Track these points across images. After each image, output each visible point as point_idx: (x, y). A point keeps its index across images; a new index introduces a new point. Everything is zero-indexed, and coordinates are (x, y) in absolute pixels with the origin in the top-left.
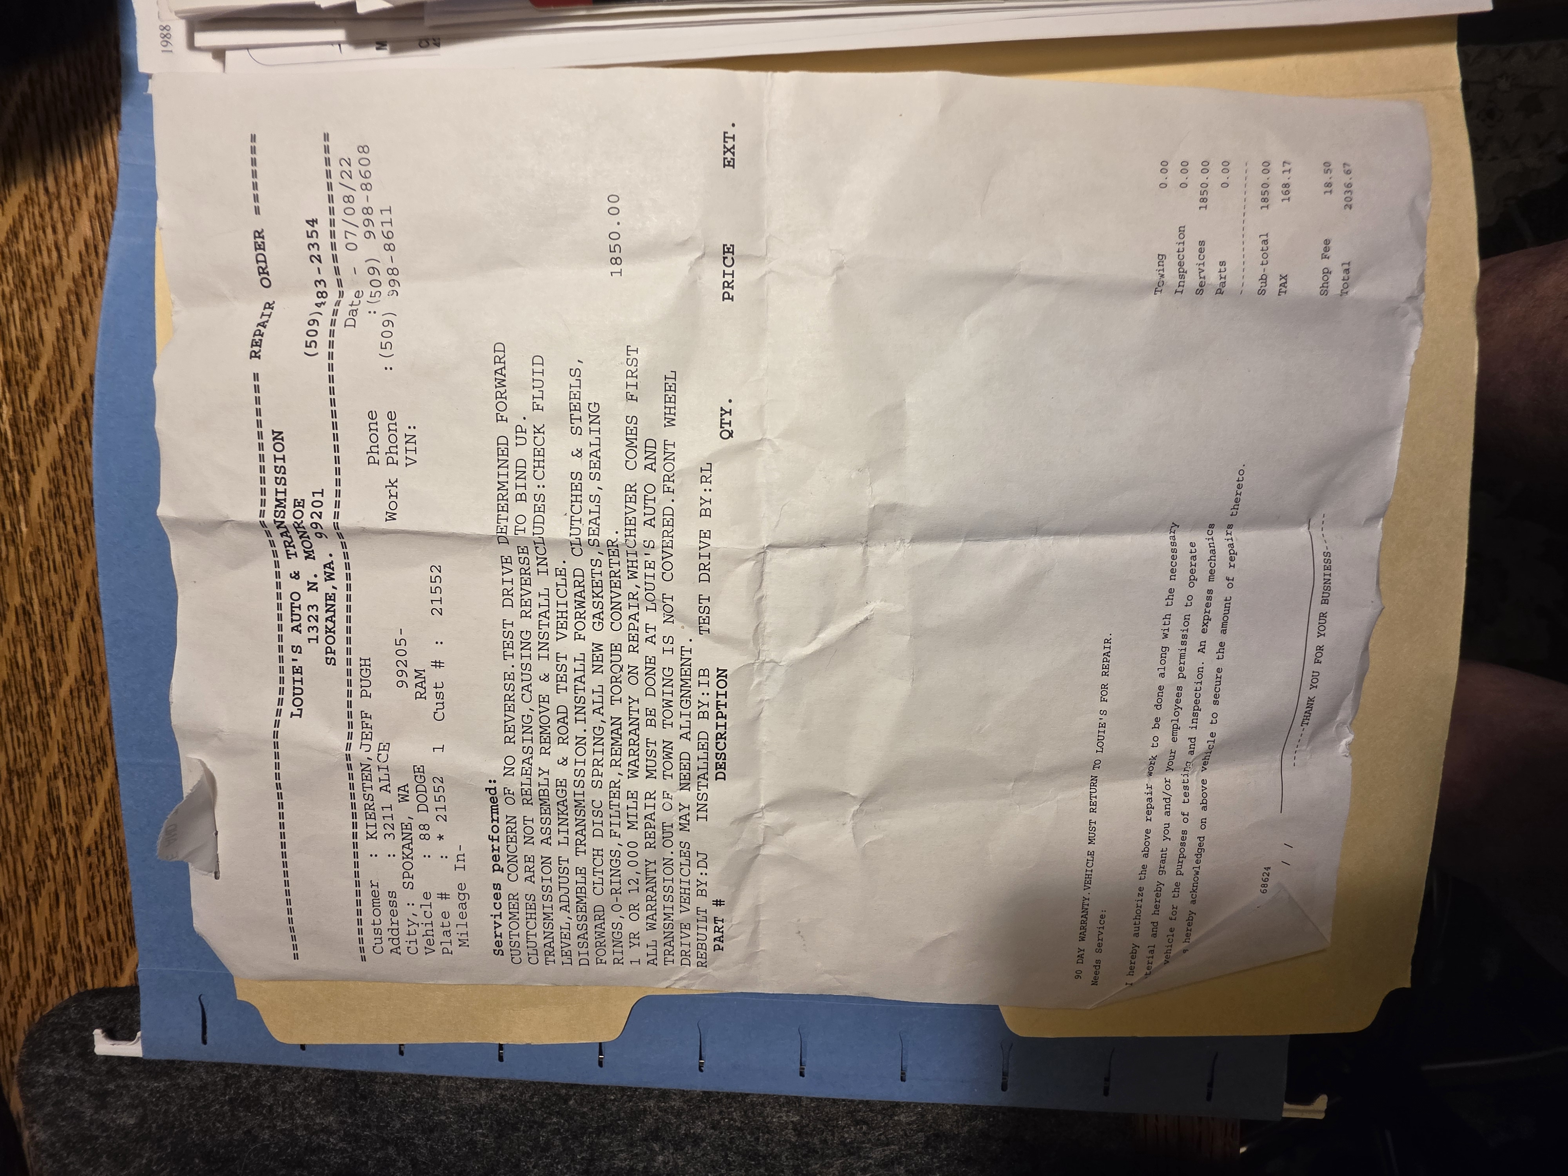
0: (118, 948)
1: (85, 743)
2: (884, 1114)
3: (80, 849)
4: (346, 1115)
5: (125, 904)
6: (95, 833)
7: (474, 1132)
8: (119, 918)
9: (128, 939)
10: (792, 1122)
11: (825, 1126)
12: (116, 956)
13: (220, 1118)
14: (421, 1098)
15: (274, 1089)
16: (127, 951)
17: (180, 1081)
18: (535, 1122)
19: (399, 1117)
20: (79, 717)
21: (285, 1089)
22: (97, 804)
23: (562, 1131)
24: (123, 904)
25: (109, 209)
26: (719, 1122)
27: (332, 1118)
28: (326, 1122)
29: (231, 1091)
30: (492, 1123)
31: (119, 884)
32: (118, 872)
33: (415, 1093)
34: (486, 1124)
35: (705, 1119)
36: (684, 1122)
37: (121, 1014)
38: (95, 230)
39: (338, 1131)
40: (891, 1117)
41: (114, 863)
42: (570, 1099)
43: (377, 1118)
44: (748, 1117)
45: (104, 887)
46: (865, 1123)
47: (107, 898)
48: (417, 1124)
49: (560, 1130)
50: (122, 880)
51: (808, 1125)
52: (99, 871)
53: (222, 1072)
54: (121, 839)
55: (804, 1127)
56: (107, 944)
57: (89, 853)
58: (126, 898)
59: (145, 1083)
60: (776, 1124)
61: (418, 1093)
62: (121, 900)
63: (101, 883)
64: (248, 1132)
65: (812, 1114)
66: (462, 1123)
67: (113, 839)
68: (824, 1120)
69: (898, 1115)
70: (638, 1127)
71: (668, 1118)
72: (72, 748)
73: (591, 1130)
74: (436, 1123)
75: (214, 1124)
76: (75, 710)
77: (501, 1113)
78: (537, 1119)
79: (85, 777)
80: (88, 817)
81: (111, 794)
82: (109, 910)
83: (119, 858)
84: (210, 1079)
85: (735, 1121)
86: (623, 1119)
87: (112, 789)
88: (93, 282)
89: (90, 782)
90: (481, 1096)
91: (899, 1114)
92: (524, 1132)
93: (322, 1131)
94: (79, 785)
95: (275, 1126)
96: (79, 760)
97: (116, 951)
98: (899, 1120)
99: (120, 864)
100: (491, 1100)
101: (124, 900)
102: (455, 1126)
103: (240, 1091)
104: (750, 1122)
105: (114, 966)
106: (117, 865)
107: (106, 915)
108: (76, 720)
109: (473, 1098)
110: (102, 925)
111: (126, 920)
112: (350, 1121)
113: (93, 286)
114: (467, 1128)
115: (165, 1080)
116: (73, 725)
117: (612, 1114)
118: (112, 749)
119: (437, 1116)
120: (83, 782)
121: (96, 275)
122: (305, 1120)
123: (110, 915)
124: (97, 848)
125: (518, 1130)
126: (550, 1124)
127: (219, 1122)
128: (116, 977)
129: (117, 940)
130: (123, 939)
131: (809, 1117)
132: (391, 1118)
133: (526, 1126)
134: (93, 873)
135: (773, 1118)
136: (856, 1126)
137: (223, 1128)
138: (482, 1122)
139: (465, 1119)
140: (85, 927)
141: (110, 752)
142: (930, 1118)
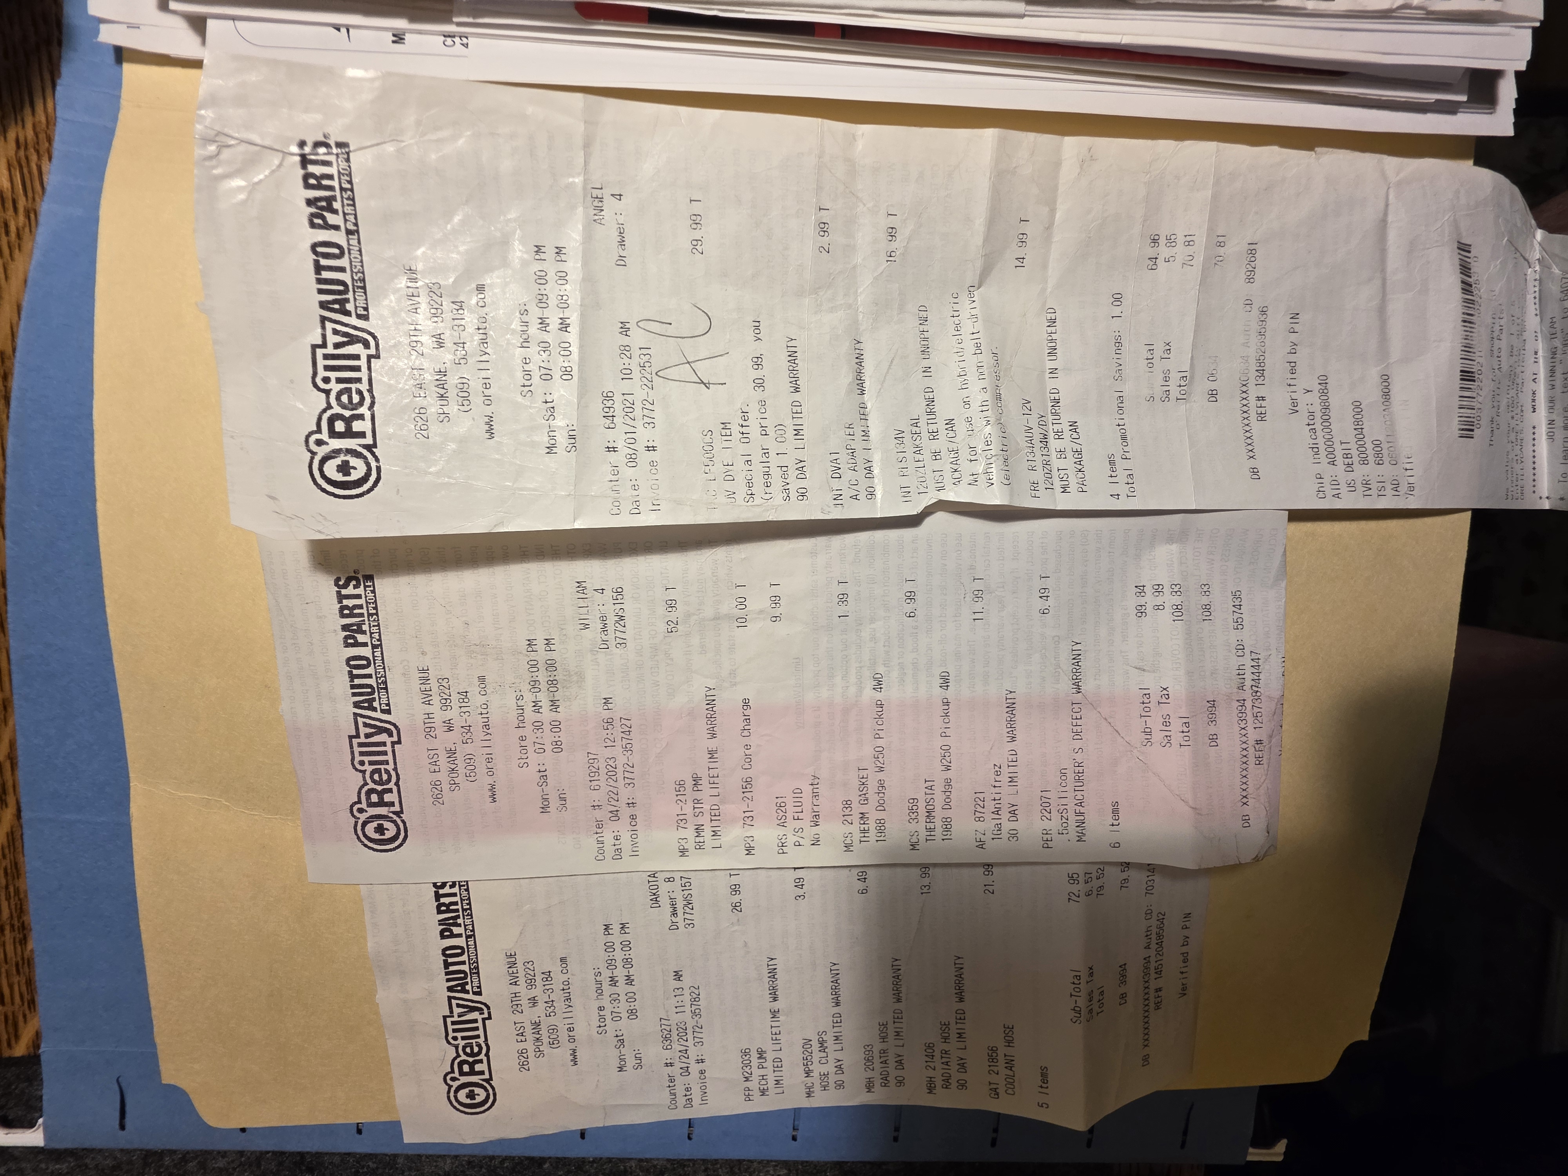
0: (13, 1013)
5: (23, 963)
8: (16, 979)
9: (26, 1004)
10: (780, 1174)
12: (10, 1022)
14: (377, 1168)
15: (203, 1166)
16: (25, 1016)
17: (88, 1161)
21: (216, 1166)
24: (20, 963)
25: (34, 158)
29: (150, 1169)
31: (17, 940)
32: (16, 927)
33: (370, 1164)
37: (16, 1089)
38: (15, 183)
41: (11, 917)
42: (545, 1163)
44: (733, 1173)
50: (21, 936)
54: (21, 890)
58: (26, 957)
59: (43, 1166)
61: (374, 1163)
62: (19, 959)
67: (11, 889)
81: (10, 838)
83: (19, 911)
84: (125, 1158)
87: (12, 833)
88: (9, 243)
90: (445, 1164)
97: (11, 1017)
99: (19, 917)
100: (456, 1167)
101: (23, 959)
103: (161, 1170)
105: (8, 1032)
106: (16, 919)
109: (436, 1166)
111: (24, 981)
113: (10, 247)
115: (69, 1162)
118: (14, 786)
121: (13, 235)
128: (9, 1045)
129: (13, 1003)
130: (20, 1003)
131: (796, 1170)
135: (759, 1172)
141: (11, 790)
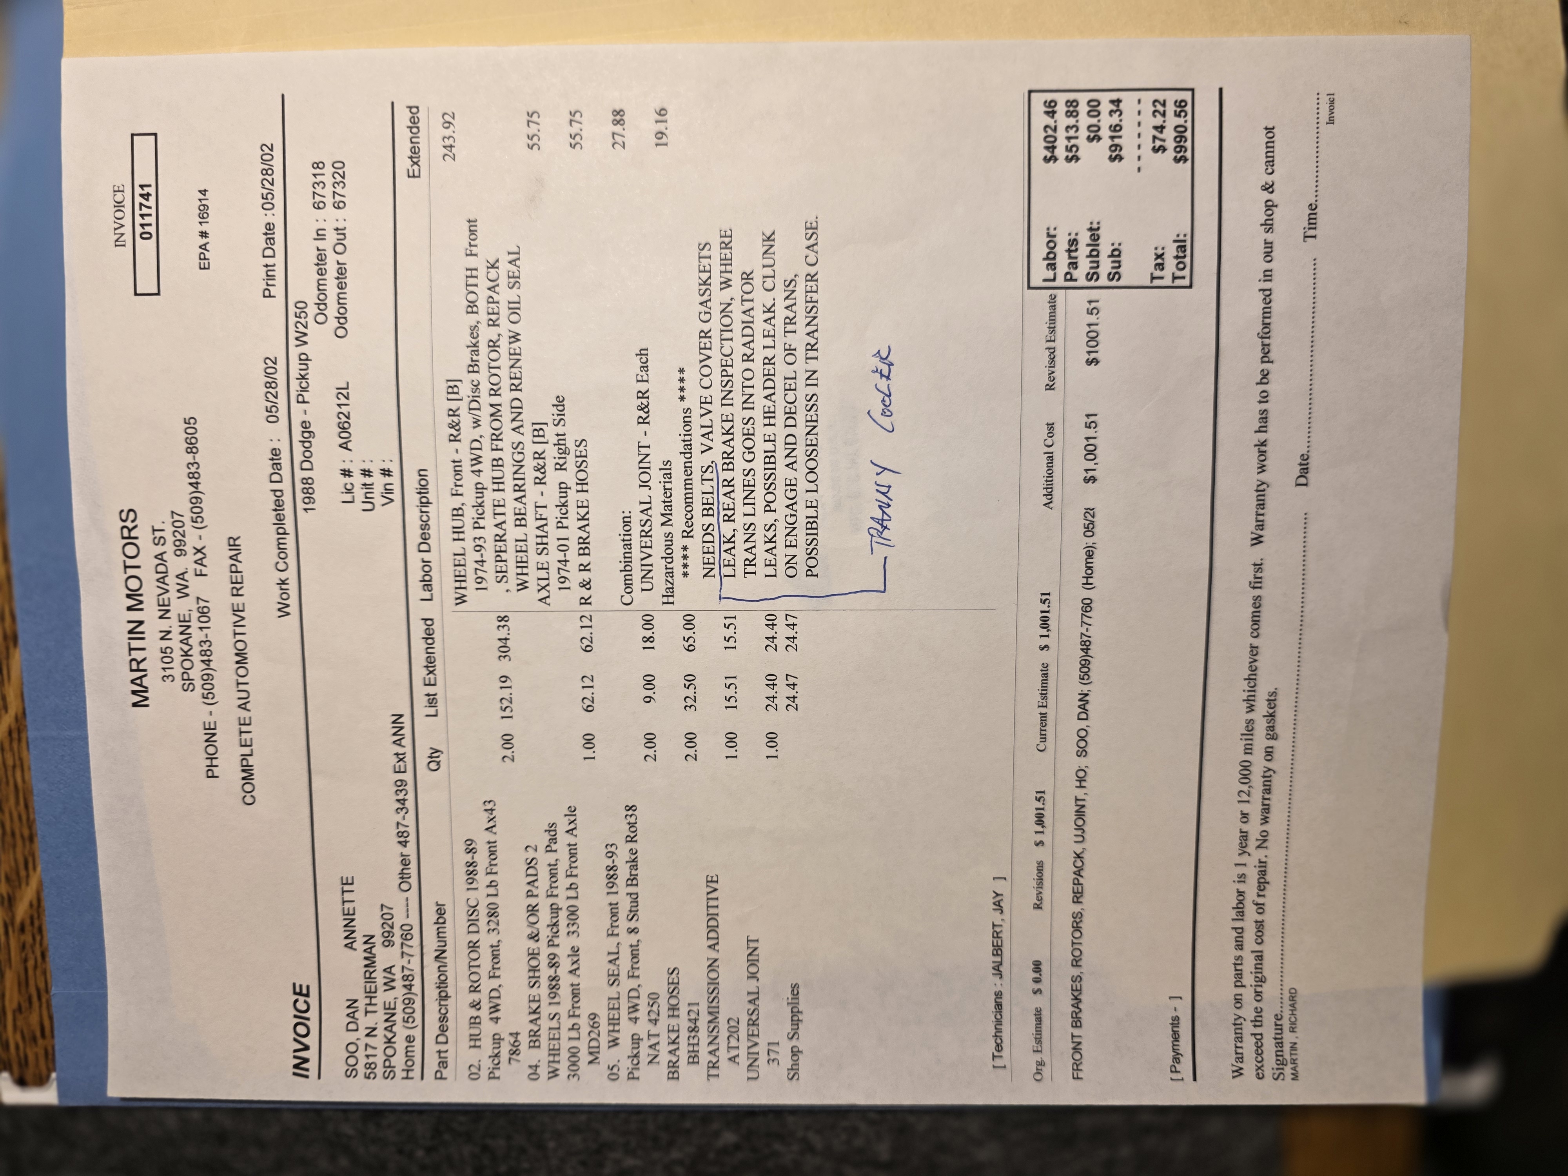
1: (24, 794)
3: (13, 924)
6: (31, 905)
20: (18, 763)
22: (35, 868)
45: (38, 972)
47: (42, 986)
52: (33, 952)
56: (40, 1041)
57: (22, 929)
63: (36, 967)
72: (7, 800)
76: (14, 755)
79: (22, 836)
80: (23, 886)
82: (44, 1000)
89: (27, 843)
94: (14, 846)
96: (15, 815)
107: (40, 1006)
108: (14, 767)
110: (34, 1019)
116: (10, 773)
120: (19, 842)
123: (44, 1006)
124: (32, 923)
134: (26, 955)
140: (14, 1020)
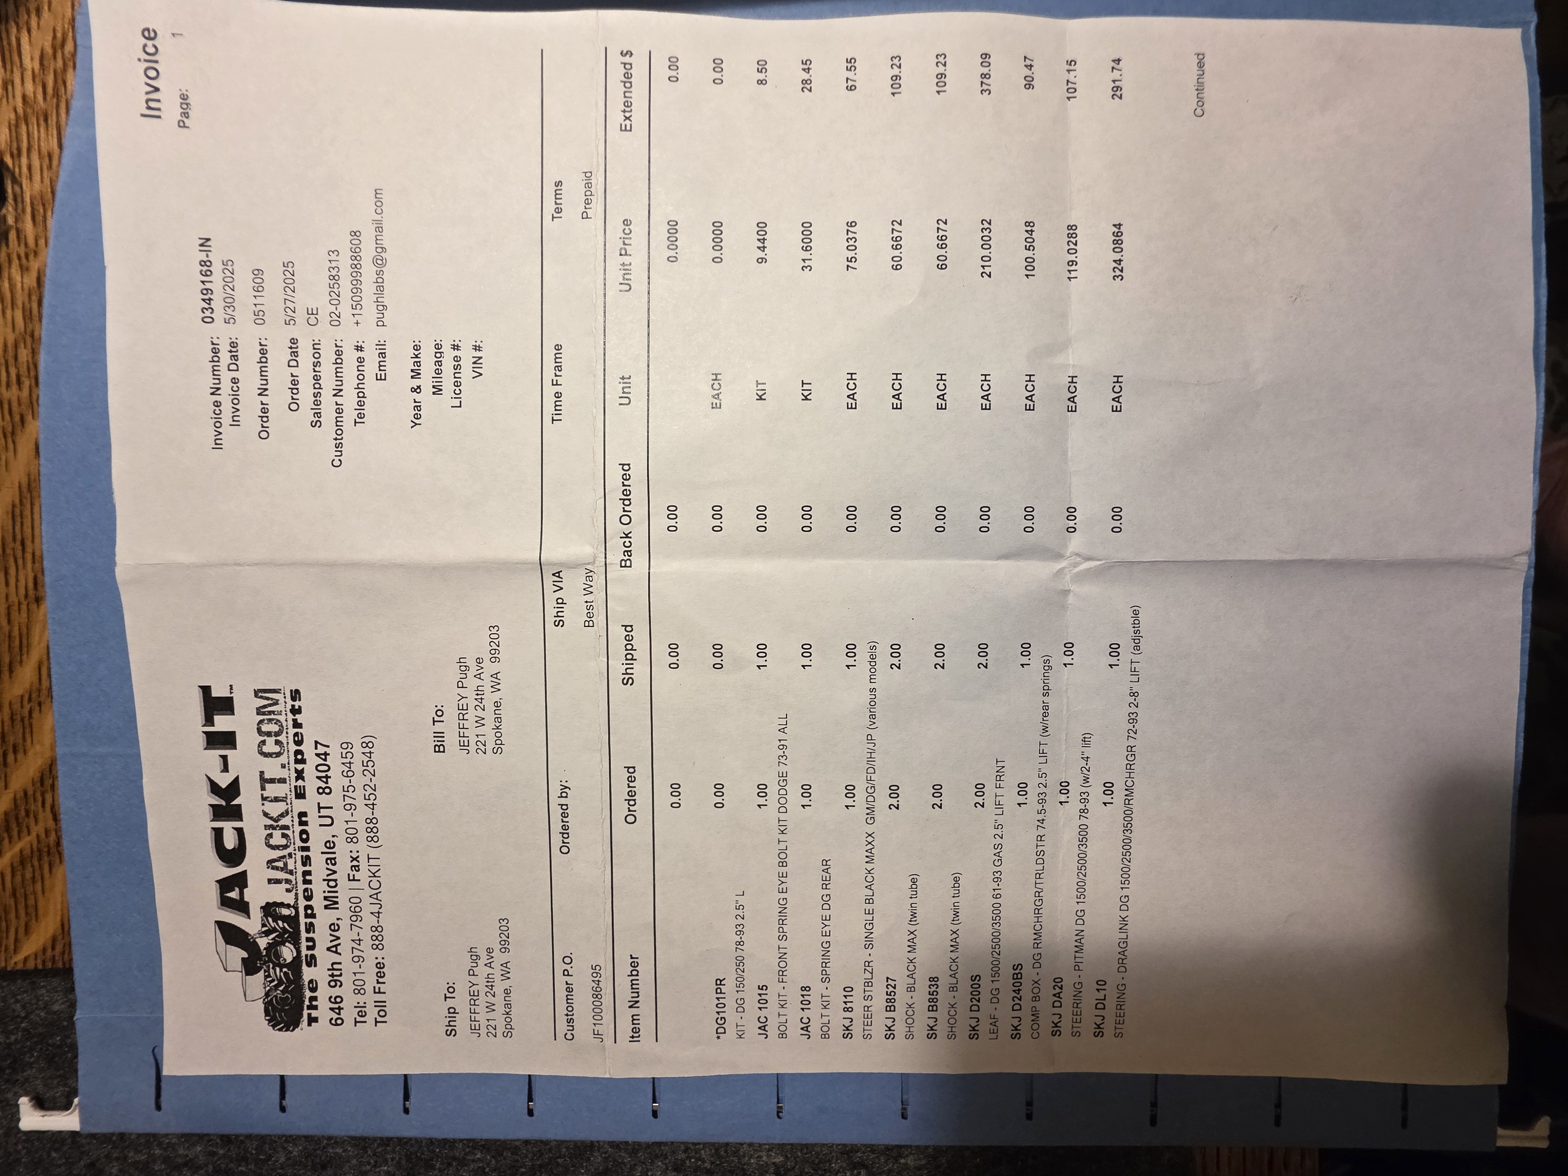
2: (888, 1155)
4: (217, 1143)
7: (377, 1170)
10: (774, 1163)
11: (814, 1170)
13: (57, 1145)
18: (454, 1158)
19: (284, 1148)
23: (487, 1170)
26: (683, 1161)
27: (199, 1149)
28: (191, 1154)
30: (400, 1158)
34: (393, 1159)
35: (666, 1158)
36: (640, 1161)
39: (206, 1165)
40: (896, 1159)
43: (256, 1149)
44: (720, 1157)
46: (865, 1166)
48: (307, 1158)
49: (484, 1169)
51: (794, 1167)
53: (65, 1085)
55: (789, 1170)
60: (754, 1166)
64: (92, 1165)
65: (800, 1154)
66: (362, 1157)
68: (813, 1162)
69: (904, 1158)
70: (582, 1167)
71: (620, 1156)
73: (523, 1170)
74: (331, 1157)
75: (49, 1153)
77: (412, 1146)
78: (458, 1154)
85: (704, 1162)
86: (564, 1157)
91: (907, 1156)
92: (440, 1170)
93: (185, 1164)
95: (125, 1158)
98: (906, 1164)
102: (354, 1162)
104: (722, 1163)
112: (221, 1152)
114: (369, 1163)
117: (550, 1150)
119: (332, 1148)
122: (165, 1149)
125: (433, 1167)
126: (473, 1161)
127: (56, 1150)
131: (795, 1158)
132: (275, 1149)
133: (442, 1164)
135: (751, 1157)
136: (852, 1170)
137: (60, 1158)
138: (388, 1156)
139: (367, 1152)
142: (944, 1161)
